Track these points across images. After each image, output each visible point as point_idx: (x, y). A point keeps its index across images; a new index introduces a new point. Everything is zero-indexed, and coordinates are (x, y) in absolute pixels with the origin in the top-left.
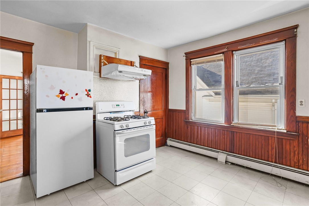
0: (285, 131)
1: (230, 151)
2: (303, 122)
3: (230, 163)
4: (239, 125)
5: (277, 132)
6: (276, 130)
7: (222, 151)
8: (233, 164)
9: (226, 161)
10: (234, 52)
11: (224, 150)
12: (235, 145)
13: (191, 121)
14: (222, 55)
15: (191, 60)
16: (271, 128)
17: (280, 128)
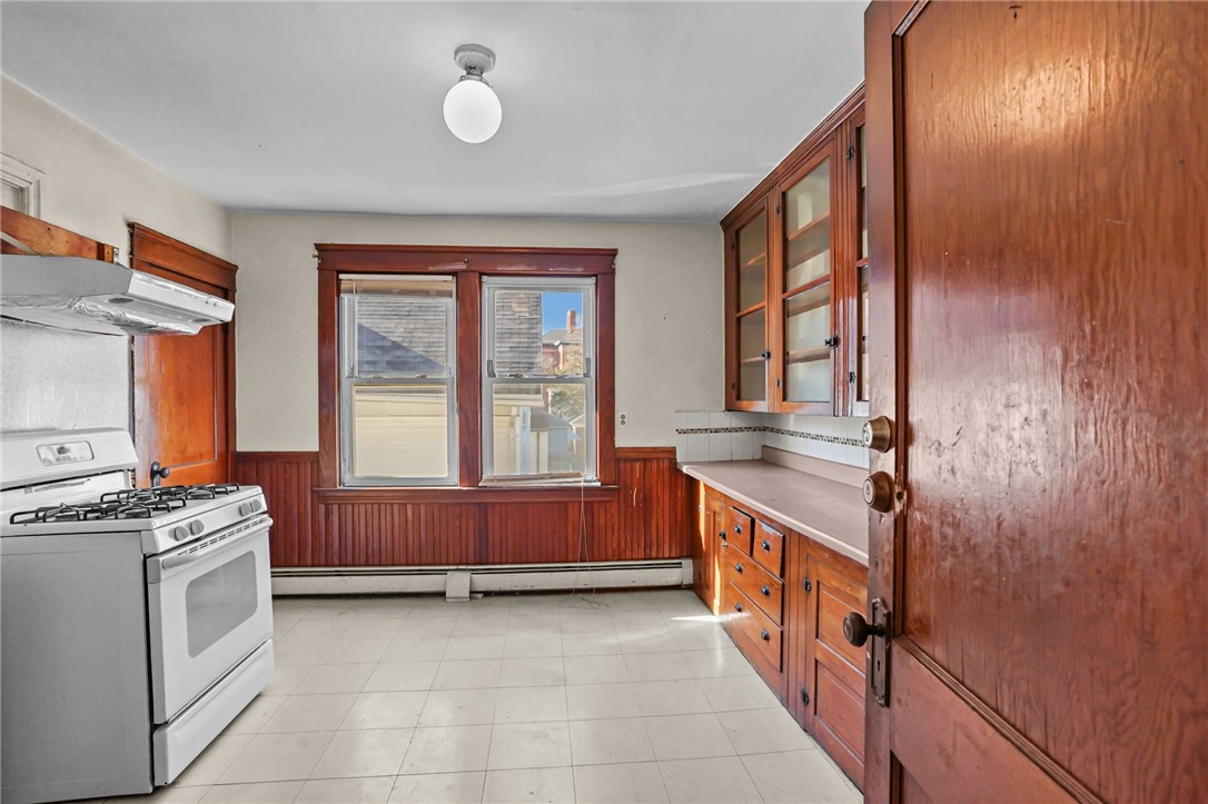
0: (599, 484)
1: (478, 560)
2: (626, 460)
3: (480, 596)
4: (501, 484)
5: (586, 489)
6: (582, 484)
7: (455, 567)
8: (487, 594)
9: (471, 592)
10: (485, 278)
11: (458, 561)
12: (491, 540)
13: (342, 488)
14: (449, 278)
15: (342, 276)
16: (571, 480)
17: (589, 478)
